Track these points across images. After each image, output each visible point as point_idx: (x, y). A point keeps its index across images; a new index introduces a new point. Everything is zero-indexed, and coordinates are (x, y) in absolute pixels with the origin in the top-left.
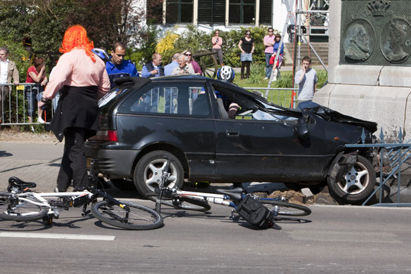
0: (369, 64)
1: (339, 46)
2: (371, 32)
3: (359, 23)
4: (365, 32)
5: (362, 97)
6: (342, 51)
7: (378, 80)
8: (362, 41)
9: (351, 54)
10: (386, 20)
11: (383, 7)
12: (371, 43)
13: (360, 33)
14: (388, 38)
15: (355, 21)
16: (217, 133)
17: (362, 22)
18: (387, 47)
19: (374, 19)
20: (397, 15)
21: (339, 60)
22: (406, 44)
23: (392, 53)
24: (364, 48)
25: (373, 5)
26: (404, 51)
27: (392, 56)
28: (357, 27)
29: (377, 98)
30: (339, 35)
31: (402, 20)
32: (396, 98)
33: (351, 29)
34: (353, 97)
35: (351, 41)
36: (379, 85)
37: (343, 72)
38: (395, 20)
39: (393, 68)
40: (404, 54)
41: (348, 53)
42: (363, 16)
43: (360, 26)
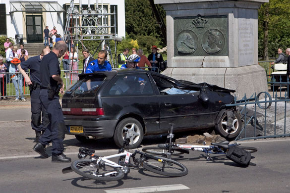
0: (195, 56)
1: (173, 46)
2: (195, 37)
3: (187, 32)
4: (191, 38)
5: (194, 74)
6: (176, 49)
7: (202, 64)
8: (190, 42)
9: (183, 50)
10: (205, 30)
11: (203, 23)
12: (196, 43)
13: (188, 38)
14: (207, 40)
15: (183, 31)
16: (160, 103)
17: (188, 31)
18: (206, 45)
19: (197, 29)
20: (212, 27)
21: (174, 54)
22: (219, 43)
23: (210, 49)
24: (191, 46)
25: (196, 22)
26: (218, 47)
27: (210, 50)
28: (186, 34)
29: (204, 75)
30: (173, 40)
31: (217, 30)
32: (217, 75)
33: (181, 36)
34: (188, 75)
35: (181, 43)
36: (203, 67)
37: (177, 61)
38: (211, 30)
39: (212, 57)
40: (219, 49)
41: (180, 49)
42: (189, 28)
43: (188, 34)
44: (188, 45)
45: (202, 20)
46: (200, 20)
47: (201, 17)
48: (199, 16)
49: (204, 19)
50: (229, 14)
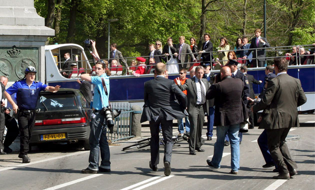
2: (10, 64)
4: (6, 65)
8: (5, 69)
10: (19, 59)
11: (17, 53)
13: (3, 66)
14: (21, 67)
18: (20, 72)
20: (25, 57)
23: (23, 76)
24: (6, 73)
25: (12, 52)
28: (1, 63)
31: (29, 59)
38: (24, 59)
42: (5, 57)
43: (3, 62)
44: (4, 72)
45: (17, 50)
46: (15, 50)
47: (17, 48)
48: (14, 46)
49: (19, 50)
50: (42, 47)
